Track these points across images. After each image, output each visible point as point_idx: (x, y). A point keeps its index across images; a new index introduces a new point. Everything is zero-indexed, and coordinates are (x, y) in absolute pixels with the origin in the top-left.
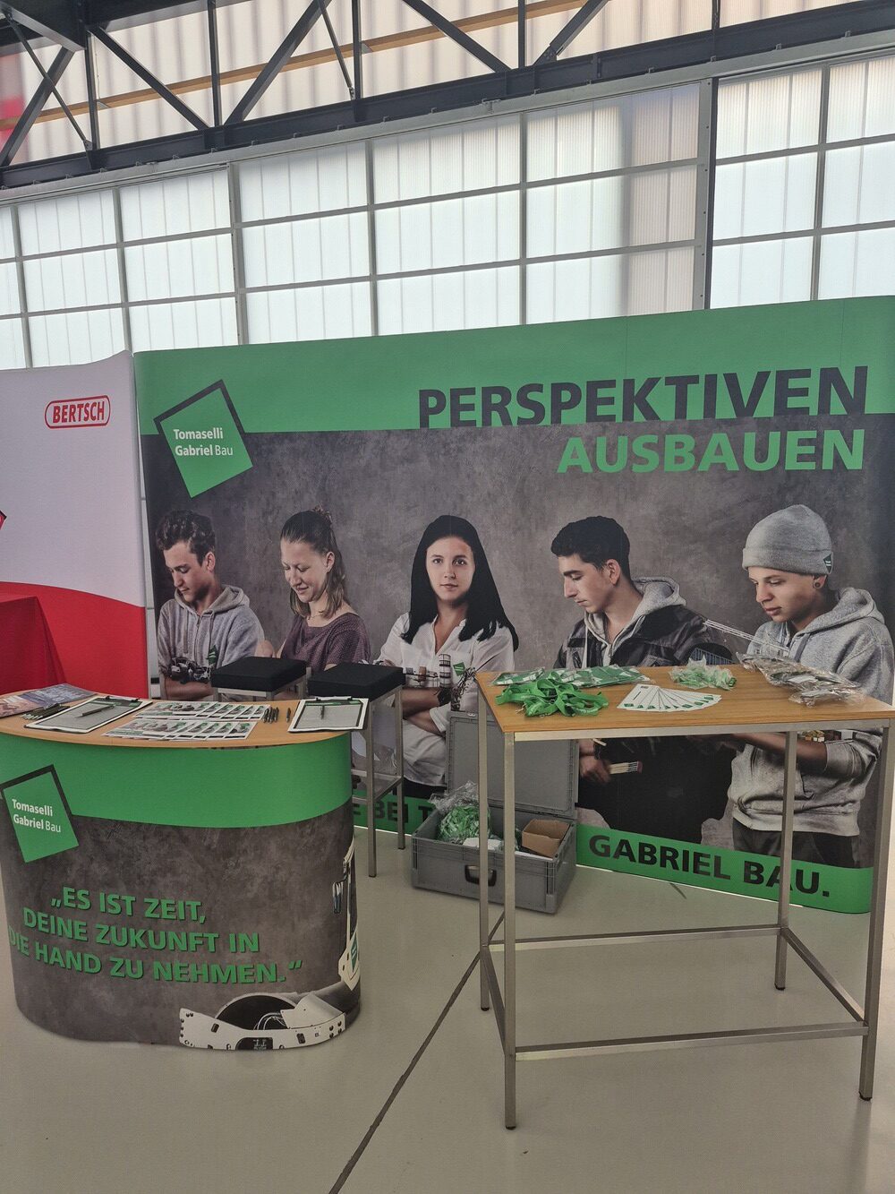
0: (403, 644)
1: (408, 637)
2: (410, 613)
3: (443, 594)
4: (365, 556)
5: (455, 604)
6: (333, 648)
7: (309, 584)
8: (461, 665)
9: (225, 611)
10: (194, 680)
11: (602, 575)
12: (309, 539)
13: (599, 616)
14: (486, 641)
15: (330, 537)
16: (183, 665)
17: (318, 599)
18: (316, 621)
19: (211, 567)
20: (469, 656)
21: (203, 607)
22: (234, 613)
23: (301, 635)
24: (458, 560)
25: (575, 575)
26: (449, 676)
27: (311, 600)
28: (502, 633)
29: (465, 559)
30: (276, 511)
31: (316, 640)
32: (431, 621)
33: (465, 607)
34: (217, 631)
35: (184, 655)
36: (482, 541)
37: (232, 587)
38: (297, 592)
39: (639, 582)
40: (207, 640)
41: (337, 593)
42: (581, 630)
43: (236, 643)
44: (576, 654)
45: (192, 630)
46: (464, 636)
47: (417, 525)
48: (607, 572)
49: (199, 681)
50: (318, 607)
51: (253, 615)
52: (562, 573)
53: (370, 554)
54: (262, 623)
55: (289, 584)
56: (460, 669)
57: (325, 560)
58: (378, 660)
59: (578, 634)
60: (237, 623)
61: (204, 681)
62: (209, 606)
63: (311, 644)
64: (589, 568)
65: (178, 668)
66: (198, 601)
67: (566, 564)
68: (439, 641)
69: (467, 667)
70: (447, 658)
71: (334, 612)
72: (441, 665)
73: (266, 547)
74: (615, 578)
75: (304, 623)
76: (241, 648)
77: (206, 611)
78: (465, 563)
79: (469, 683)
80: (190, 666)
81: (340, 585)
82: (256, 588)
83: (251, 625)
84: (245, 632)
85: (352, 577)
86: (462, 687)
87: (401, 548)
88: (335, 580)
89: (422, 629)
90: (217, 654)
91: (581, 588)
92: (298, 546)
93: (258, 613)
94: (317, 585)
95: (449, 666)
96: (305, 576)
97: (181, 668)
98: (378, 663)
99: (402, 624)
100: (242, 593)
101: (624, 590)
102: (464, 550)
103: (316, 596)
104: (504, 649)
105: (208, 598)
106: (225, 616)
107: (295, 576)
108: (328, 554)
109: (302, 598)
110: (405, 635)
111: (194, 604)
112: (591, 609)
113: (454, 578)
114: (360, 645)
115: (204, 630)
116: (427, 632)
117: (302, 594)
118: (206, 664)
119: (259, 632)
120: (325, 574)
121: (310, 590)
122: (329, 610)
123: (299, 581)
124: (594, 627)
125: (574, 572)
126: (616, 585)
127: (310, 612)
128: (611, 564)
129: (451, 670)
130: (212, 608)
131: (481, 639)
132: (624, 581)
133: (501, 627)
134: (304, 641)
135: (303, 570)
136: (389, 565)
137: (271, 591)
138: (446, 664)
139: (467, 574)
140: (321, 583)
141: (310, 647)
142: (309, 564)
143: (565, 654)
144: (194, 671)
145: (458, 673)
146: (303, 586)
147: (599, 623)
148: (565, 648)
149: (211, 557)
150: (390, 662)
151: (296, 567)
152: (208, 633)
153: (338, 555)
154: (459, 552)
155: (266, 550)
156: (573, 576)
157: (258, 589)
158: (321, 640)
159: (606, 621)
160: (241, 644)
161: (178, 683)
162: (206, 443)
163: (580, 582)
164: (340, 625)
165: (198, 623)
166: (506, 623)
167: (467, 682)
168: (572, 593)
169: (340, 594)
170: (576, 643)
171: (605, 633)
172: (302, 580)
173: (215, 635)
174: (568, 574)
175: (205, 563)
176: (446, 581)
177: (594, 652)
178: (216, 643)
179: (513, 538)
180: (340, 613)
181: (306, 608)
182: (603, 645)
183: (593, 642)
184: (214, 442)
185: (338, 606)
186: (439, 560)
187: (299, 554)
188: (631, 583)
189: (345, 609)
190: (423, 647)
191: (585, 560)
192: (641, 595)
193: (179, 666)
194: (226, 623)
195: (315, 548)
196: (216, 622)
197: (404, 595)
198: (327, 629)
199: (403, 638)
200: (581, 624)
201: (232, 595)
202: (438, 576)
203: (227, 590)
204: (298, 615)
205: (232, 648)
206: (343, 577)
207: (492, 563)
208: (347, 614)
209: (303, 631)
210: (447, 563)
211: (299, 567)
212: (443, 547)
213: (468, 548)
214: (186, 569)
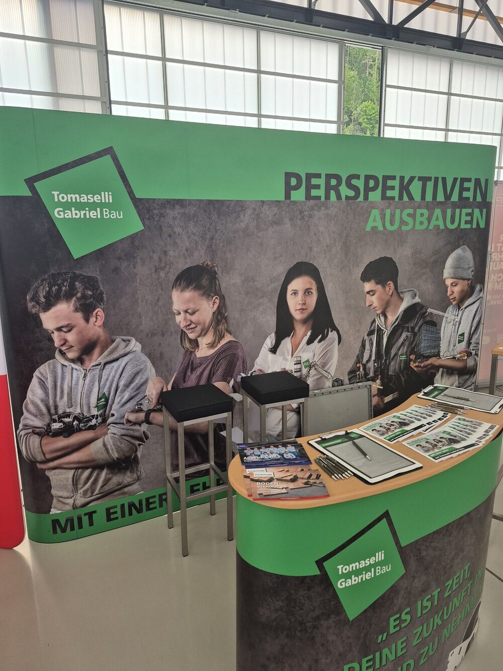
0: (270, 355)
1: (274, 350)
2: (276, 333)
3: (297, 316)
4: (244, 296)
5: (304, 321)
6: (217, 370)
7: (197, 324)
8: (308, 361)
9: (116, 360)
10: (79, 430)
11: (385, 291)
12: (198, 287)
13: (382, 315)
14: (323, 342)
15: (216, 284)
16: (67, 420)
17: (205, 334)
18: (204, 351)
19: (100, 322)
20: (312, 354)
21: (90, 360)
22: (126, 359)
23: (190, 365)
24: (307, 292)
25: (371, 292)
26: (300, 370)
27: (199, 336)
28: (333, 335)
29: (312, 291)
30: (168, 267)
31: (203, 367)
32: (289, 336)
33: (311, 323)
34: (107, 379)
35: (68, 410)
36: (322, 277)
37: (123, 337)
38: (187, 331)
39: (402, 292)
40: (96, 390)
41: (222, 327)
42: (374, 325)
43: (127, 386)
44: (371, 340)
45: (77, 384)
46: (309, 342)
47: (281, 270)
48: (387, 289)
49: (86, 430)
50: (204, 341)
51: (144, 358)
52: (366, 292)
53: (247, 294)
54: (153, 363)
55: (179, 326)
56: (307, 364)
57: (211, 303)
58: (253, 371)
59: (372, 327)
60: (128, 368)
61: (92, 428)
62: (97, 358)
63: (199, 370)
64: (379, 287)
65: (61, 424)
66: (84, 357)
67: (368, 286)
68: (294, 348)
69: (311, 362)
70: (299, 359)
71: (219, 342)
72: (295, 364)
73: (159, 298)
74: (391, 292)
75: (193, 355)
76: (133, 388)
77: (94, 364)
78: (312, 293)
79: (313, 372)
80: (76, 418)
81: (224, 321)
82: (147, 336)
83: (143, 366)
84: (137, 374)
85: (233, 313)
86: (307, 376)
87: (270, 288)
88: (219, 317)
89: (283, 342)
90: (107, 400)
91: (374, 300)
92: (188, 294)
93: (149, 356)
94: (205, 323)
95: (300, 363)
96: (194, 318)
97: (64, 423)
98: (252, 373)
99: (270, 342)
100: (133, 341)
101: (395, 297)
102: (311, 284)
103: (204, 333)
104: (333, 345)
105: (97, 351)
106: (115, 364)
107: (185, 319)
108: (214, 298)
109: (192, 336)
110: (272, 348)
111: (80, 360)
112: (378, 312)
113: (304, 304)
114: (239, 364)
115: (92, 382)
116: (287, 343)
117: (191, 333)
118: (95, 412)
119: (151, 371)
120: (211, 314)
121: (199, 328)
122: (214, 343)
123: (188, 323)
124: (380, 321)
125: (372, 291)
126: (391, 296)
127: (198, 346)
128: (389, 284)
129: (301, 366)
130: (102, 360)
131: (320, 341)
132: (395, 293)
133: (331, 331)
134: (193, 370)
135: (193, 313)
136: (261, 301)
137: (163, 335)
138: (299, 363)
139: (313, 300)
140: (208, 321)
141: (198, 373)
142: (198, 308)
143: (365, 341)
144: (80, 421)
145: (306, 367)
146: (193, 326)
147: (382, 319)
148: (366, 337)
149: (99, 313)
150: (260, 370)
151: (186, 312)
152: (97, 384)
153: (222, 298)
154: (308, 286)
155: (158, 300)
156: (371, 293)
157: (149, 335)
158: (207, 366)
159: (386, 317)
160: (132, 385)
161: (61, 437)
162: (93, 206)
163: (374, 296)
164: (224, 351)
165: (85, 376)
166: (335, 328)
167: (310, 372)
168: (370, 304)
169: (223, 327)
170: (371, 333)
171: (385, 324)
172: (192, 322)
173: (105, 385)
174: (368, 293)
175: (92, 319)
176: (299, 307)
177: (380, 336)
178: (106, 391)
179: (340, 273)
180: (223, 342)
181: (195, 343)
182: (384, 332)
183: (379, 330)
184: (102, 205)
185: (221, 337)
186: (295, 293)
187: (189, 301)
188: (398, 294)
189: (228, 338)
190: (283, 354)
191: (377, 283)
192: (402, 299)
193: (61, 421)
194: (116, 371)
195: (203, 294)
196: (105, 372)
197: (271, 320)
198: (212, 356)
199: (270, 351)
200: (374, 321)
201: (123, 344)
202: (294, 304)
203: (118, 340)
204: (186, 351)
205: (123, 391)
206: (226, 314)
207: (328, 291)
208: (230, 342)
209: (192, 362)
210: (300, 294)
211: (189, 311)
212: (298, 284)
213: (314, 283)
214: (70, 327)
